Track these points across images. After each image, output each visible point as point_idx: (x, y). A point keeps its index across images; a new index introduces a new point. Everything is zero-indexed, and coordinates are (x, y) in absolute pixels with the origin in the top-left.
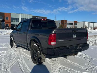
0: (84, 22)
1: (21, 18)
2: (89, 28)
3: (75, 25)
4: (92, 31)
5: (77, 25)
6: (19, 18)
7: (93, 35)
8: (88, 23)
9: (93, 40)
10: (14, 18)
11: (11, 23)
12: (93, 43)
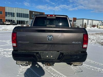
0: (83, 19)
1: (17, 13)
2: (88, 25)
3: (74, 22)
4: (91, 28)
5: (76, 22)
6: (14, 13)
7: (94, 33)
8: (87, 20)
9: (95, 38)
10: (9, 13)
11: (5, 17)
12: (95, 41)
